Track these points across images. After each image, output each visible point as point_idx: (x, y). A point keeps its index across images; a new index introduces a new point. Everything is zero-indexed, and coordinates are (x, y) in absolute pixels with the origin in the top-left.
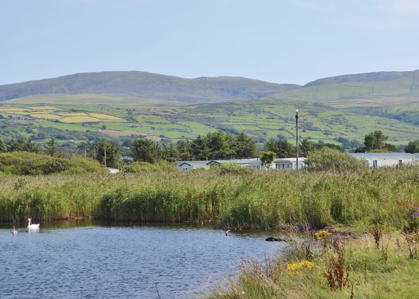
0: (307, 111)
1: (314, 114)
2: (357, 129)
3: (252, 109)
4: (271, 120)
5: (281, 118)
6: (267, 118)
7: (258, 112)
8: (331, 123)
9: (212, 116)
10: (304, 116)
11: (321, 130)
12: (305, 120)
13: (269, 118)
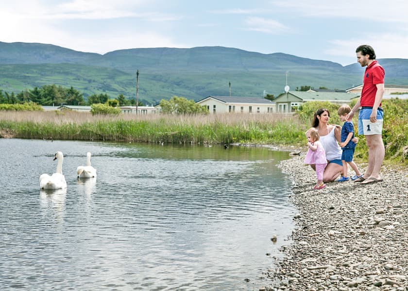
0: (107, 75)
1: (112, 77)
2: (146, 91)
3: (62, 71)
4: (78, 81)
5: (85, 80)
6: (73, 79)
7: (67, 73)
8: (126, 86)
9: (27, 75)
10: (104, 79)
11: (117, 91)
12: (105, 82)
13: (75, 79)
